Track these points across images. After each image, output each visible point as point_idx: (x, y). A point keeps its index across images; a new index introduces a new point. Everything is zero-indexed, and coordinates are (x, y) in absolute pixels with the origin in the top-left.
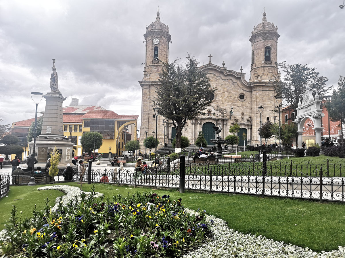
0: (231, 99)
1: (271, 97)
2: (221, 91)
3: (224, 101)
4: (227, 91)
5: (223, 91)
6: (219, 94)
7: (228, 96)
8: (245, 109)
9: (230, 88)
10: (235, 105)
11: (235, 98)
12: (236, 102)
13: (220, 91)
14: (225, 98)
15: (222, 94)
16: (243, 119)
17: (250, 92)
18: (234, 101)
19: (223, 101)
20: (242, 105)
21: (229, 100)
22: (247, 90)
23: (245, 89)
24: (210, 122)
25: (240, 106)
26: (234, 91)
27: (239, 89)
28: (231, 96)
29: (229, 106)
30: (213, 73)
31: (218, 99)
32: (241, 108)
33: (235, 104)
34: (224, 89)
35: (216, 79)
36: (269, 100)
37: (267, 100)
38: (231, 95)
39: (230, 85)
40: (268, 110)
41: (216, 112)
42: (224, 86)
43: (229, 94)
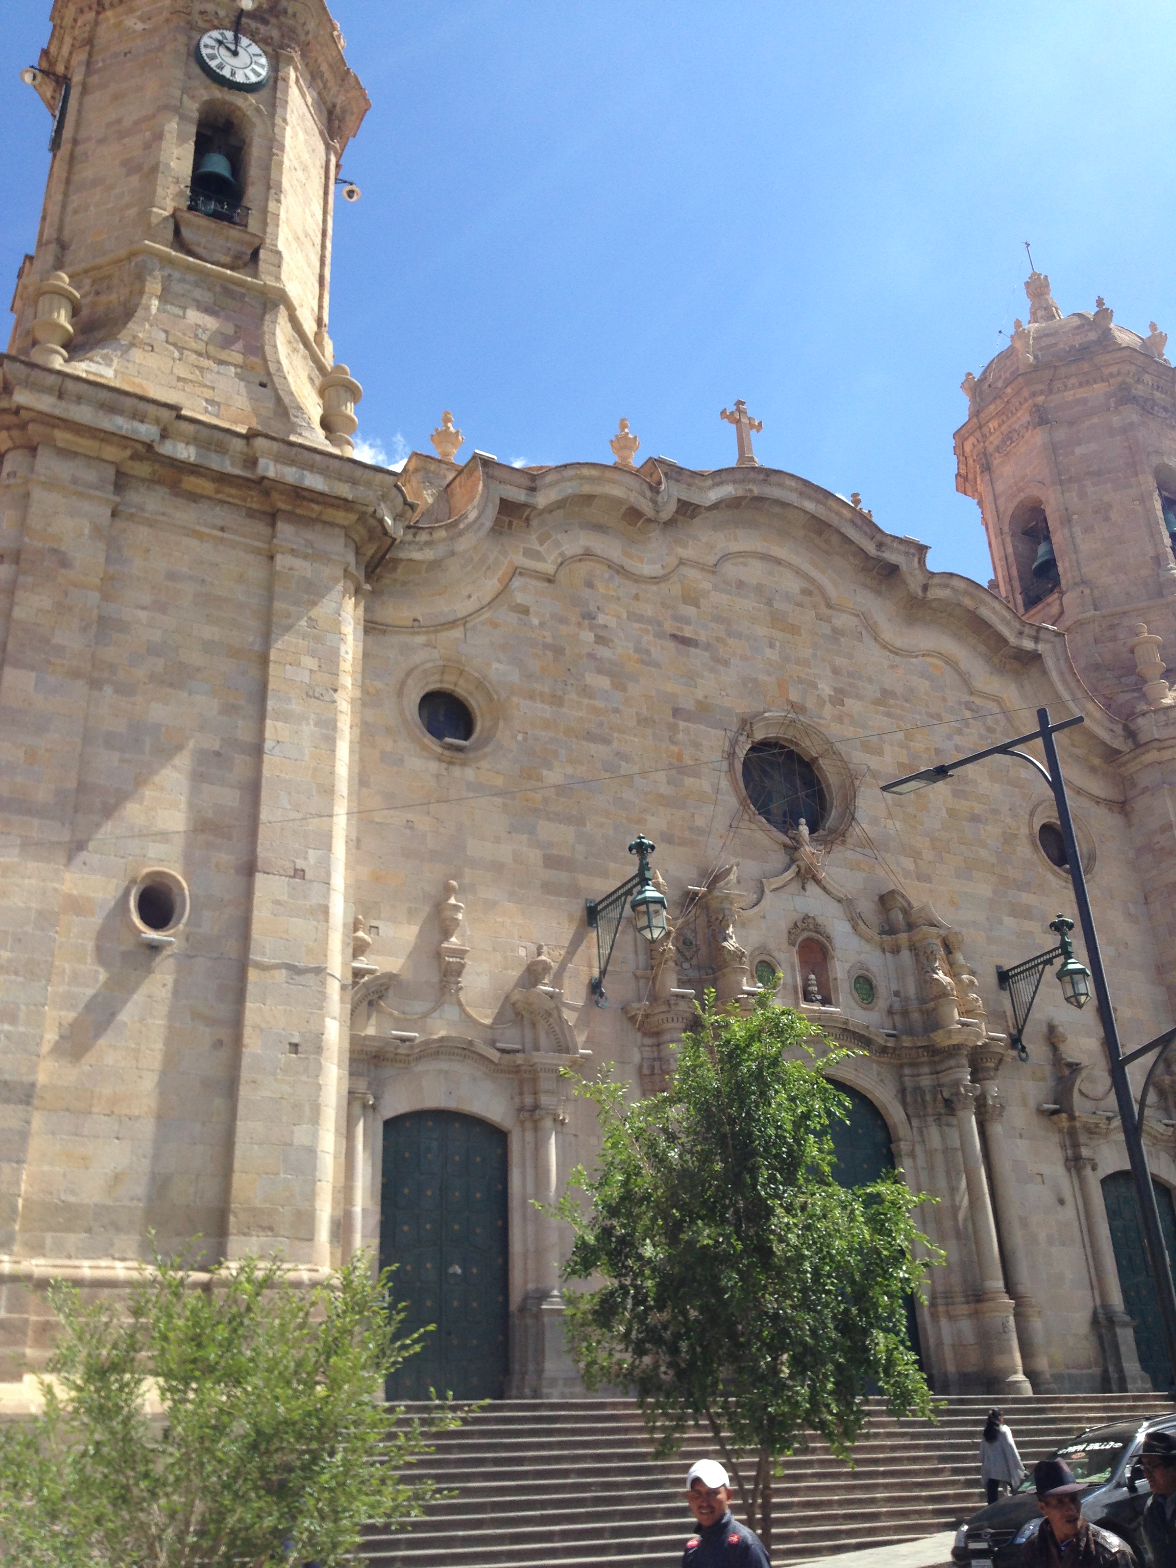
0: (984, 845)
2: (888, 752)
5: (902, 755)
7: (950, 812)
8: (1113, 962)
10: (1027, 913)
11: (1008, 839)
12: (1027, 887)
13: (881, 753)
14: (931, 822)
17: (1110, 804)
18: (1011, 872)
22: (1094, 786)
23: (1076, 774)
26: (993, 778)
30: (796, 560)
31: (874, 821)
33: (1025, 898)
34: (908, 735)
35: (826, 629)
39: (950, 712)
41: (872, 960)
42: (907, 705)
43: (955, 794)
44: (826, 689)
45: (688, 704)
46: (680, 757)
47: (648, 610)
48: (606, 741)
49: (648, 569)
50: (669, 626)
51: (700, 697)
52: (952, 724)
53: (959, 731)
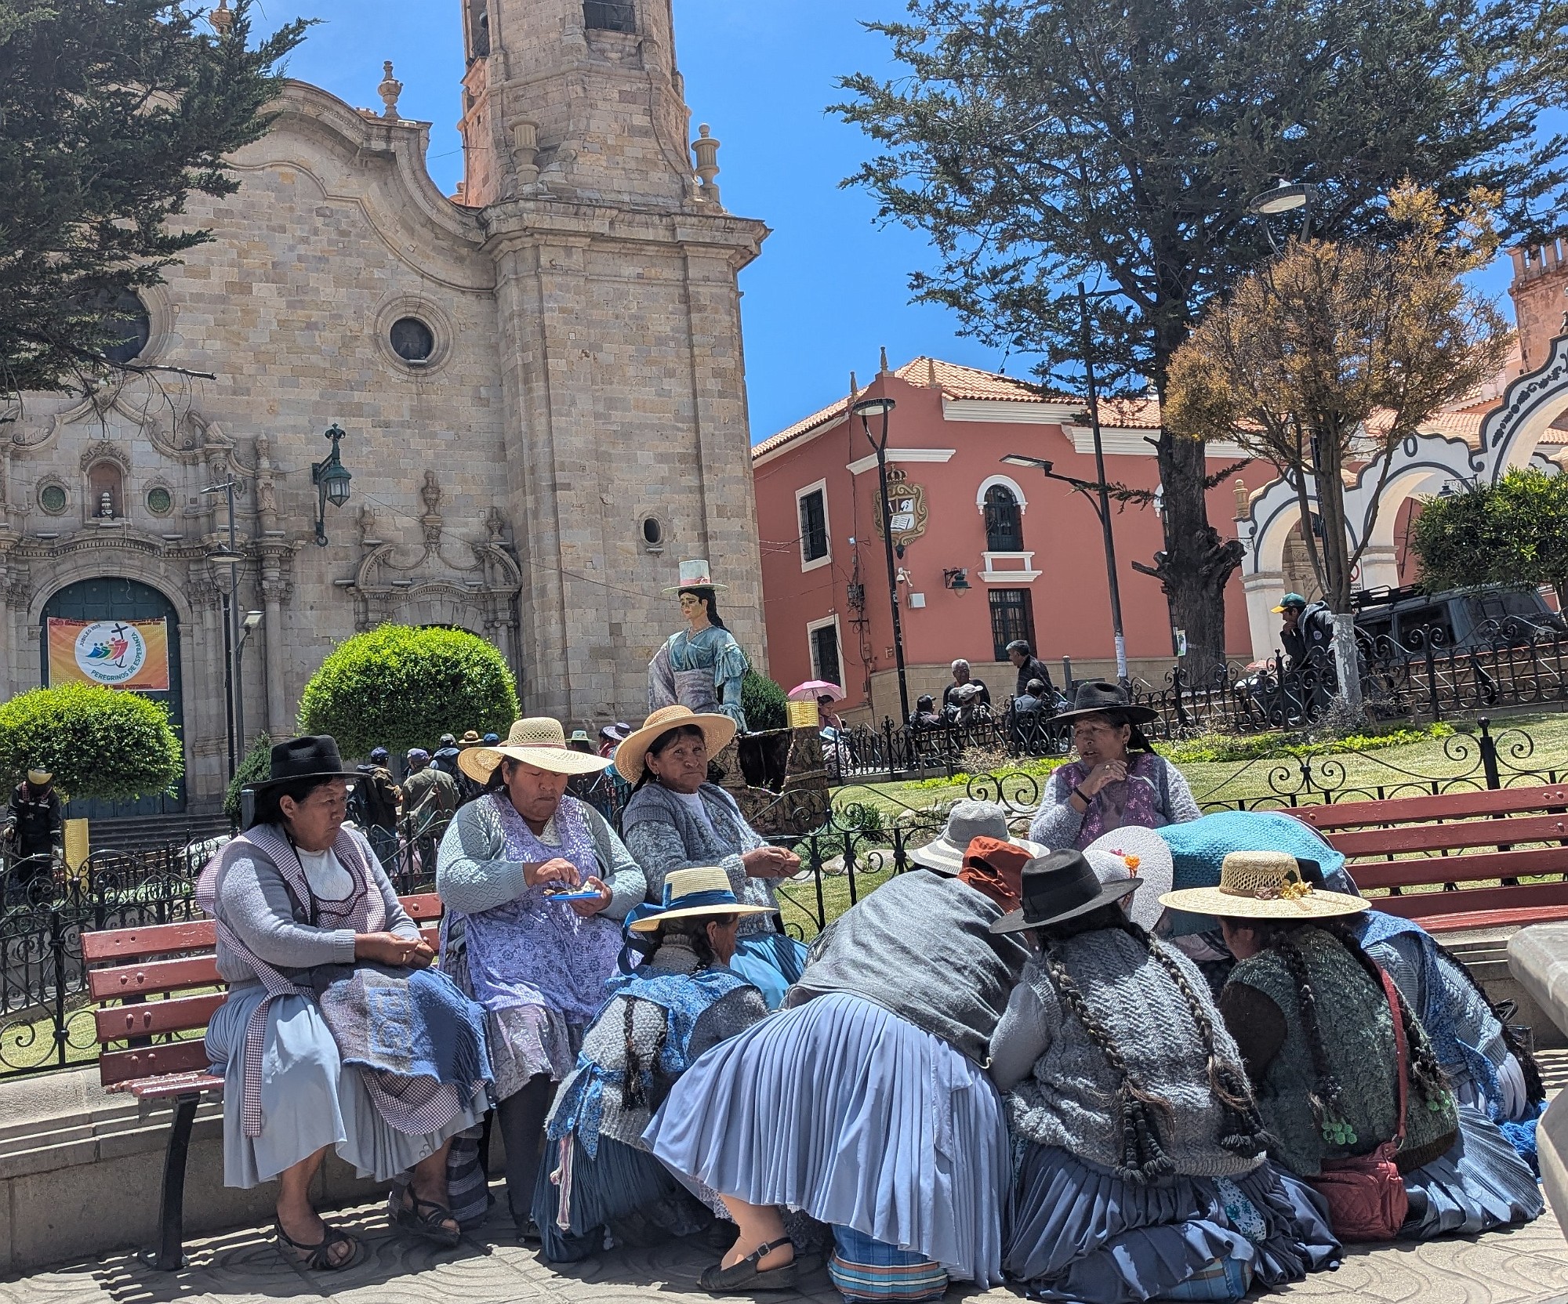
0: (318, 351)
1: (661, 341)
2: (215, 270)
3: (249, 369)
4: (276, 274)
5: (234, 275)
6: (198, 297)
7: (282, 324)
8: (450, 445)
9: (302, 249)
10: (357, 410)
11: (348, 342)
12: (361, 386)
13: (207, 275)
14: (259, 337)
15: (223, 299)
16: (432, 536)
17: (479, 292)
18: (345, 374)
19: (235, 370)
20: (423, 415)
21: (296, 360)
22: (459, 276)
23: (439, 267)
24: (115, 572)
26: (338, 283)
27: (381, 266)
28: (310, 326)
29: (303, 421)
31: (191, 344)
32: (416, 443)
33: (357, 396)
34: (243, 254)
36: (647, 371)
37: (631, 371)
38: (316, 316)
39: (300, 221)
40: (645, 457)
41: (173, 474)
43: (291, 305)
52: (298, 233)
53: (305, 240)
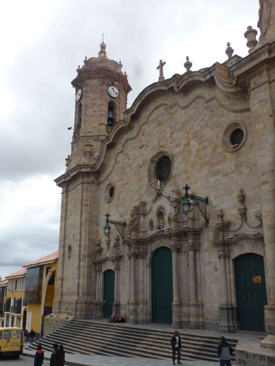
0: (207, 156)
2: (182, 143)
3: (190, 170)
4: (196, 135)
5: (186, 142)
6: (179, 153)
7: (198, 151)
12: (219, 163)
14: (192, 159)
15: (184, 151)
16: (244, 214)
18: (214, 161)
19: (187, 172)
20: (238, 166)
21: (201, 162)
25: (233, 172)
26: (211, 129)
27: (223, 116)
28: (205, 148)
32: (236, 178)
33: (218, 167)
34: (188, 133)
38: (205, 144)
39: (200, 114)
42: (188, 123)
43: (200, 144)
44: (168, 135)
45: (141, 164)
46: (140, 178)
47: (136, 145)
48: (128, 183)
49: (134, 135)
50: (139, 146)
51: (144, 160)
52: (201, 118)
53: (202, 120)
